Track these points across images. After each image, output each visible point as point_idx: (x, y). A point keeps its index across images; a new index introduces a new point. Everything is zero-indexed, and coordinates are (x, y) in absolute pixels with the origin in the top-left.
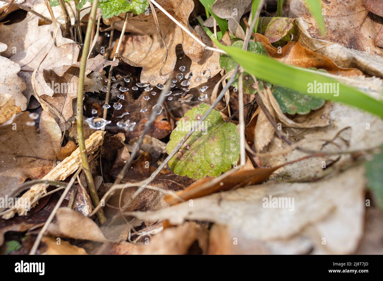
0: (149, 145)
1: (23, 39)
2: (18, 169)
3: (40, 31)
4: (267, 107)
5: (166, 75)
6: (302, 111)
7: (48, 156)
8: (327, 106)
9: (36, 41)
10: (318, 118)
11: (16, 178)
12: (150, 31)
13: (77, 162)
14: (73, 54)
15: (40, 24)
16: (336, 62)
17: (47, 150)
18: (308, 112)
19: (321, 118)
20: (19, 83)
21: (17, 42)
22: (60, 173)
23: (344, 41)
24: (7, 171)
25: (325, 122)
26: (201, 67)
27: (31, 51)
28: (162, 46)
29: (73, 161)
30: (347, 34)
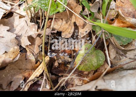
0: (64, 59)
1: (13, 24)
2: (21, 74)
3: (20, 20)
4: (113, 43)
5: (71, 34)
6: (125, 43)
7: (30, 68)
8: (133, 41)
9: (19, 24)
10: (130, 46)
11: (20, 78)
12: (62, 17)
13: (42, 69)
14: (35, 29)
15: (20, 18)
16: (134, 25)
17: (30, 66)
18: (127, 44)
19: (132, 45)
20: (16, 41)
21: (11, 25)
22: (37, 74)
23: (131, 16)
24: (17, 76)
25: (134, 47)
26: (83, 29)
27: (18, 28)
28: (67, 23)
29: (41, 69)
30: (131, 14)
